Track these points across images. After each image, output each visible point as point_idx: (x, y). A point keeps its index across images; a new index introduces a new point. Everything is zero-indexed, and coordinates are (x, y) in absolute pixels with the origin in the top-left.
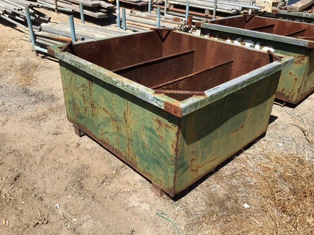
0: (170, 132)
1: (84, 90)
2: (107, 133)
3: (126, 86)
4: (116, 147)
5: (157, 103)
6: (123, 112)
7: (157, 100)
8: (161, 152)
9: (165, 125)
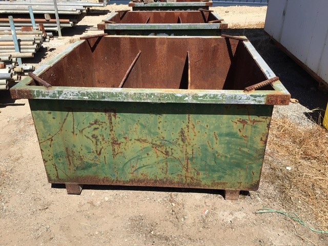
0: (259, 126)
1: (95, 129)
2: (144, 166)
3: (200, 97)
4: (161, 176)
5: (255, 100)
6: (179, 130)
7: (255, 96)
8: (244, 151)
9: (251, 121)
